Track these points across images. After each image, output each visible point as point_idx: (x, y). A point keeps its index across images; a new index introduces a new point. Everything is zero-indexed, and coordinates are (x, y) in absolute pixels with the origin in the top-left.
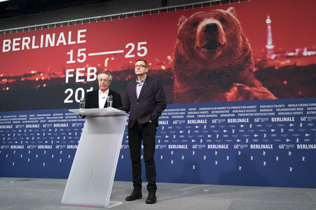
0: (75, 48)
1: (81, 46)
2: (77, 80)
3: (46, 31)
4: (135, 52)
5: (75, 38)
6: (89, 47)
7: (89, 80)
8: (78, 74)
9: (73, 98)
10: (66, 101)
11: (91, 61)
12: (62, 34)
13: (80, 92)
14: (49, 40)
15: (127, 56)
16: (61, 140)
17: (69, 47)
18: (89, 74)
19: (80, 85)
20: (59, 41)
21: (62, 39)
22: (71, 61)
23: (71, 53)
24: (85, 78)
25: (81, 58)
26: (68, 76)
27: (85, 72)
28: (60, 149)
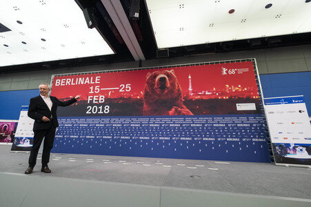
0: (94, 85)
1: (97, 84)
2: (94, 102)
3: (79, 76)
4: (125, 89)
5: (94, 80)
6: (101, 85)
7: (100, 102)
8: (95, 99)
9: (91, 111)
10: (87, 112)
11: (102, 93)
12: (88, 78)
13: (95, 108)
14: (81, 81)
15: (120, 91)
16: (83, 133)
17: (91, 85)
18: (100, 99)
19: (95, 104)
20: (86, 82)
21: (87, 81)
22: (92, 92)
23: (92, 88)
24: (98, 101)
25: (97, 90)
26: (89, 99)
27: (99, 98)
28: (82, 138)
